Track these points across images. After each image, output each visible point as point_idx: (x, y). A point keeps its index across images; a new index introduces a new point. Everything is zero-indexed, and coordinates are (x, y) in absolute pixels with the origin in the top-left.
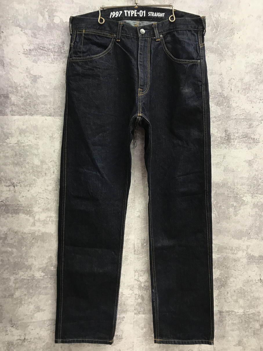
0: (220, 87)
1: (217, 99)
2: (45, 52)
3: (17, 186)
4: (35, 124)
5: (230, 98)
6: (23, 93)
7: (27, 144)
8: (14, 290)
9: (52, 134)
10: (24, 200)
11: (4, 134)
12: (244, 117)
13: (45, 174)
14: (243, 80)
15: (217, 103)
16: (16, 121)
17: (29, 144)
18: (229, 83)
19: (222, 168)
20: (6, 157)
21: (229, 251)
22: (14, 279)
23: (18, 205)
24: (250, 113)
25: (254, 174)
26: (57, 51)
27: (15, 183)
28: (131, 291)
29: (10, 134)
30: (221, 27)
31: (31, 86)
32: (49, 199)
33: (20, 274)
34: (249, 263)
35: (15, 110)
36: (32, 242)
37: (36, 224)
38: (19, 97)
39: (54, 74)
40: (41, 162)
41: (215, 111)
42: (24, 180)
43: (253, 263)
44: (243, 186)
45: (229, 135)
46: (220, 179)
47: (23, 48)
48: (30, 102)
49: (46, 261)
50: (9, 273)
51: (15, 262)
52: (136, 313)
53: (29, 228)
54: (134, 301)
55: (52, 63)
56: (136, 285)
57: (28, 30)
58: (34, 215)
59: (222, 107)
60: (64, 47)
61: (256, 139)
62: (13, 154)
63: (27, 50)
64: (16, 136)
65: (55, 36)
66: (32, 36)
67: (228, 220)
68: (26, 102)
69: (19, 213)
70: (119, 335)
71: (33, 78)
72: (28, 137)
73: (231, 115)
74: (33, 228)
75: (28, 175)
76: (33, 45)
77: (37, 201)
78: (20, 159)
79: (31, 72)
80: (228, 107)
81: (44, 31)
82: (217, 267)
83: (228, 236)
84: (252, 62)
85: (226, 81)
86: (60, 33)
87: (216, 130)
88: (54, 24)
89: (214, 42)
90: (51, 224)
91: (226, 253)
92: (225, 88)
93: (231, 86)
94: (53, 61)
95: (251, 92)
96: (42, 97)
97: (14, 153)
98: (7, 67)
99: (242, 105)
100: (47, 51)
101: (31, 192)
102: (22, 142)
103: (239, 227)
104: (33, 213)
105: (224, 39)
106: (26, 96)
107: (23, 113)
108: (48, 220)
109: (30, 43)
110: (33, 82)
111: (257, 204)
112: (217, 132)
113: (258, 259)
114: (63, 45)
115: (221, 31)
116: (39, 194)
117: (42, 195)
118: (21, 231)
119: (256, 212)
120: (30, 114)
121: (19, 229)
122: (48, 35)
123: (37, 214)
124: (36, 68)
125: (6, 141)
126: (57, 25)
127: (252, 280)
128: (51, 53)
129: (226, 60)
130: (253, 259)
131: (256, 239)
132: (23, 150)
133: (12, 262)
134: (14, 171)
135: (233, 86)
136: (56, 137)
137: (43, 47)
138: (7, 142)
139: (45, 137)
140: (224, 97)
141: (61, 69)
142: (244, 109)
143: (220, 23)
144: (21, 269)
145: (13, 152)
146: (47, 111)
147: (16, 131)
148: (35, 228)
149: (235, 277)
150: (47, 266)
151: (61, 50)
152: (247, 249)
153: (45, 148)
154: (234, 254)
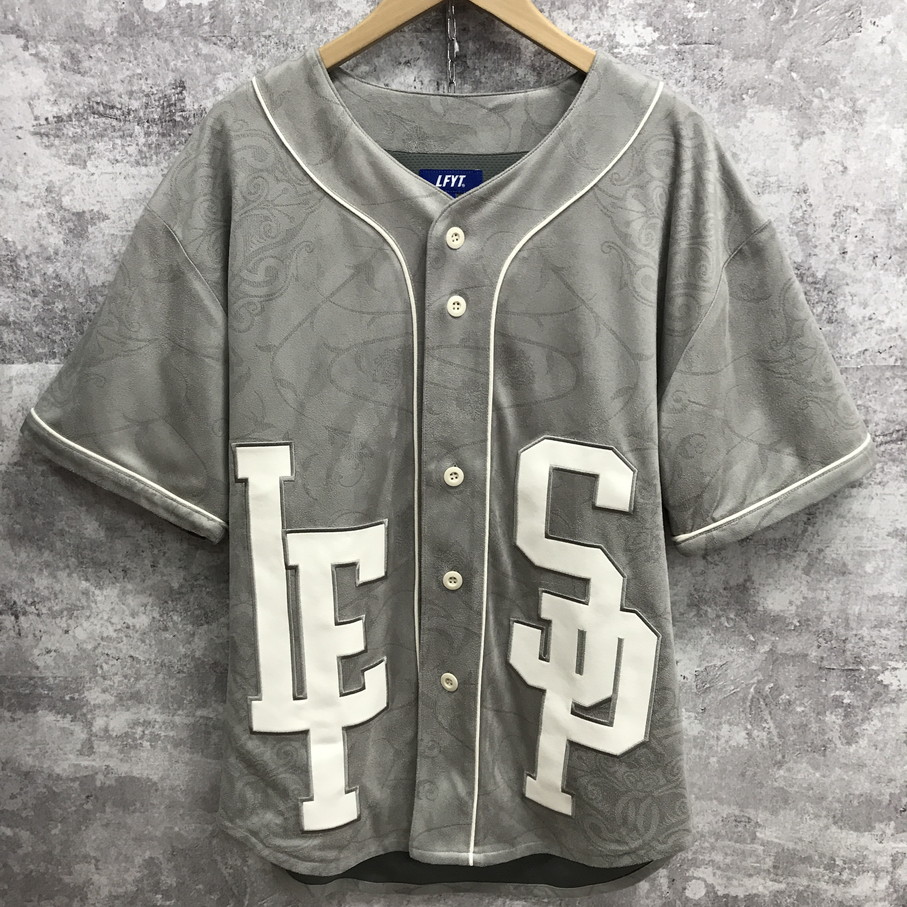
5: (838, 287)
10: (53, 664)
12: (896, 360)
14: (894, 211)
16: (14, 382)
26: (156, 117)
32: (139, 661)
35: (11, 341)
36: (85, 806)
37: (95, 746)
42: (50, 593)
44: (884, 632)
47: (33, 113)
48: (64, 309)
53: (73, 758)
55: (141, 162)
57: (49, 44)
58: (89, 716)
65: (149, 59)
68: (51, 310)
69: (35, 706)
71: (71, 224)
76: (68, 99)
77: (98, 668)
78: (34, 518)
83: (817, 816)
85: (824, 216)
86: (165, 50)
88: (145, 14)
89: (773, 63)
91: (810, 876)
93: (842, 237)
94: (146, 157)
103: (862, 785)
104: (85, 710)
105: (818, 48)
106: (48, 290)
107: (41, 350)
108: (138, 736)
109: (56, 95)
110: (74, 237)
114: (181, 93)
117: (116, 648)
121: (37, 764)
123: (97, 712)
126: (155, 20)
129: (824, 133)
134: (15, 561)
135: (851, 239)
137: (105, 106)
140: (815, 283)
142: (897, 330)
154: (838, 884)
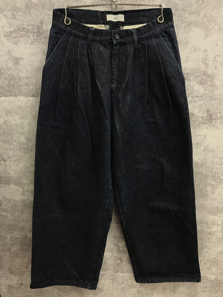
0: (204, 65)
1: (200, 78)
2: (25, 33)
3: (6, 161)
4: (20, 105)
6: (6, 75)
7: (13, 123)
8: (11, 246)
13: (31, 151)
15: (201, 82)
17: (15, 123)
18: (214, 60)
19: (202, 148)
21: (205, 225)
22: (10, 237)
23: (9, 177)
27: (5, 158)
28: (110, 253)
31: (13, 68)
33: (15, 234)
38: (3, 79)
39: (35, 55)
40: (27, 140)
41: (197, 90)
45: (210, 115)
46: (199, 159)
50: (5, 233)
51: (10, 224)
52: (115, 271)
54: (113, 261)
56: (115, 249)
59: (205, 86)
60: (42, 27)
62: (2, 133)
63: (7, 32)
64: (3, 116)
66: (11, 18)
67: (204, 197)
70: (100, 288)
72: (14, 117)
73: (215, 94)
74: (23, 197)
75: (16, 151)
79: (13, 54)
80: (212, 86)
81: (23, 12)
87: (198, 110)
92: (209, 65)
96: (24, 79)
97: (2, 131)
100: (27, 32)
101: (19, 167)
102: (8, 121)
112: (199, 112)
115: (208, 3)
116: (26, 168)
118: (13, 199)
120: (14, 95)
122: (26, 16)
124: (17, 50)
128: (31, 34)
132: (10, 129)
133: (7, 224)
139: (29, 117)
141: (41, 50)
144: (15, 230)
146: (30, 92)
147: (2, 112)
148: (25, 197)
149: (209, 248)
151: (39, 30)
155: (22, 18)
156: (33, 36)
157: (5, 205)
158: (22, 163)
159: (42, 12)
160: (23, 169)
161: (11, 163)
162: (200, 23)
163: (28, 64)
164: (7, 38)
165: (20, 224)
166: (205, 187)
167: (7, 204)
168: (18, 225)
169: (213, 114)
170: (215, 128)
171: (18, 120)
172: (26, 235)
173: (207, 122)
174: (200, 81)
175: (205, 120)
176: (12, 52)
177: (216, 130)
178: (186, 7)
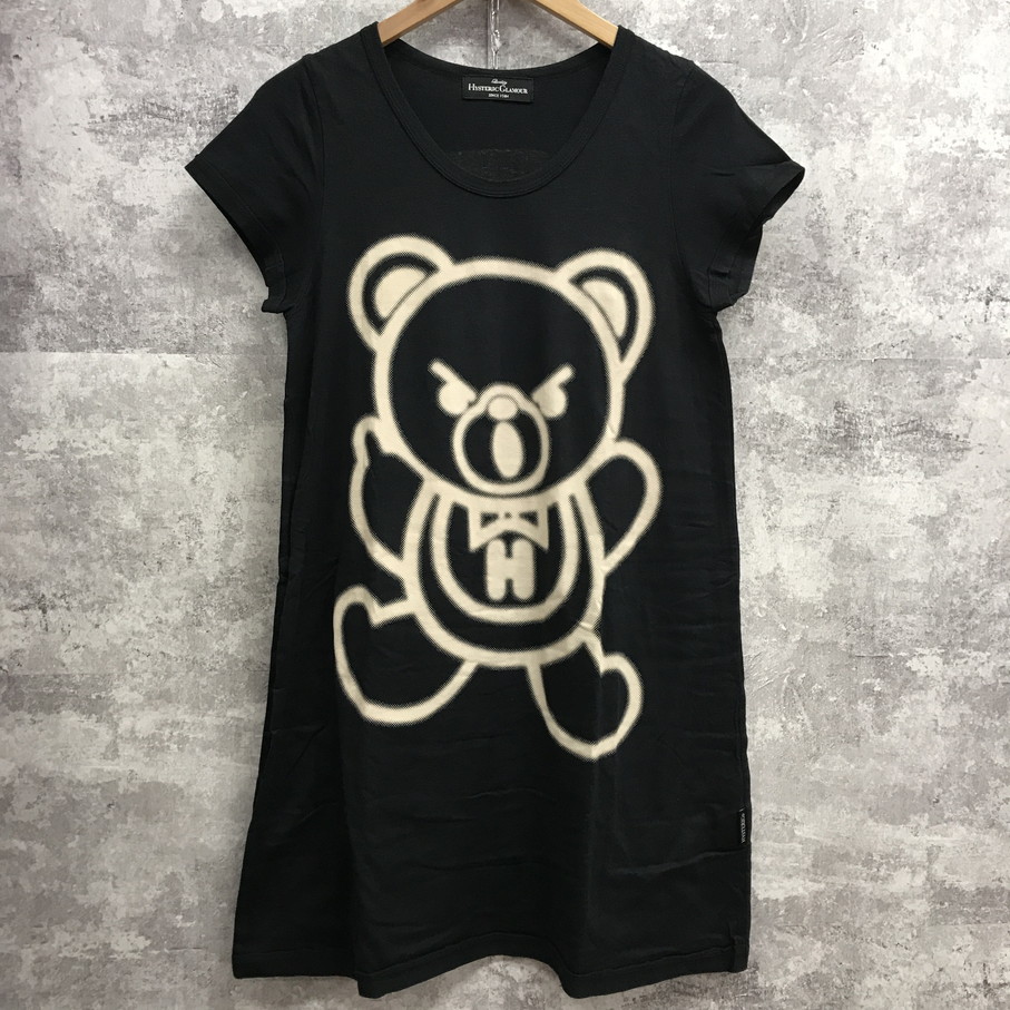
0: (813, 244)
1: (803, 289)
2: (167, 123)
3: (53, 608)
4: (126, 382)
7: (94, 453)
8: (33, 1000)
9: (188, 418)
11: (9, 416)
13: (157, 566)
15: (805, 302)
17: (102, 453)
18: (846, 228)
19: (826, 546)
20: (14, 501)
21: (860, 867)
22: (33, 957)
23: (55, 677)
24: (931, 340)
25: (949, 571)
27: (49, 596)
29: (32, 416)
30: (813, 24)
31: (112, 244)
33: (56, 941)
34: (937, 918)
38: (70, 285)
40: (144, 520)
41: (793, 331)
43: (954, 916)
45: (850, 423)
46: (818, 590)
49: (154, 892)
50: (15, 937)
51: (39, 892)
56: (496, 993)
59: (821, 317)
60: (235, 103)
61: (954, 436)
62: (43, 490)
63: (102, 117)
64: (56, 425)
66: (121, 69)
67: (850, 746)
72: (99, 428)
73: (859, 344)
74: (108, 767)
75: (96, 566)
79: (117, 195)
80: (846, 317)
81: (166, 51)
82: (811, 932)
84: (932, 150)
87: (801, 404)
90: (177, 751)
92: (832, 244)
95: (931, 260)
96: (152, 284)
97: (46, 487)
98: (29, 177)
99: (898, 310)
100: (175, 119)
101: (104, 632)
102: (74, 445)
111: (966, 687)
112: (805, 411)
113: (972, 904)
115: (813, 40)
116: (134, 638)
118: (67, 777)
119: (962, 715)
120: (108, 346)
122: (179, 65)
124: (134, 179)
125: (17, 442)
127: (951, 986)
128: (189, 128)
130: (952, 902)
131: (962, 822)
132: (80, 475)
133: (29, 894)
136: (203, 428)
138: (20, 448)
139: (162, 430)
143: (808, 12)
144: (61, 921)
145: (43, 484)
146: (169, 334)
147: (54, 408)
148: (118, 764)
149: (884, 971)
150: (159, 911)
151: (223, 114)
152: (930, 861)
153: (161, 468)
155: (161, 72)
156: (199, 134)
157: (29, 806)
158: (117, 618)
159: (238, 54)
160: (120, 642)
161: (73, 616)
162: (790, 106)
163: (171, 231)
164: (100, 136)
165: (85, 892)
166: (850, 703)
167: (39, 798)
168: (76, 896)
169: (858, 417)
170: (869, 470)
171: (116, 442)
172: (107, 945)
173: (838, 449)
174: (803, 299)
175: (831, 441)
176: (114, 187)
177: (874, 475)
178: (739, 52)
